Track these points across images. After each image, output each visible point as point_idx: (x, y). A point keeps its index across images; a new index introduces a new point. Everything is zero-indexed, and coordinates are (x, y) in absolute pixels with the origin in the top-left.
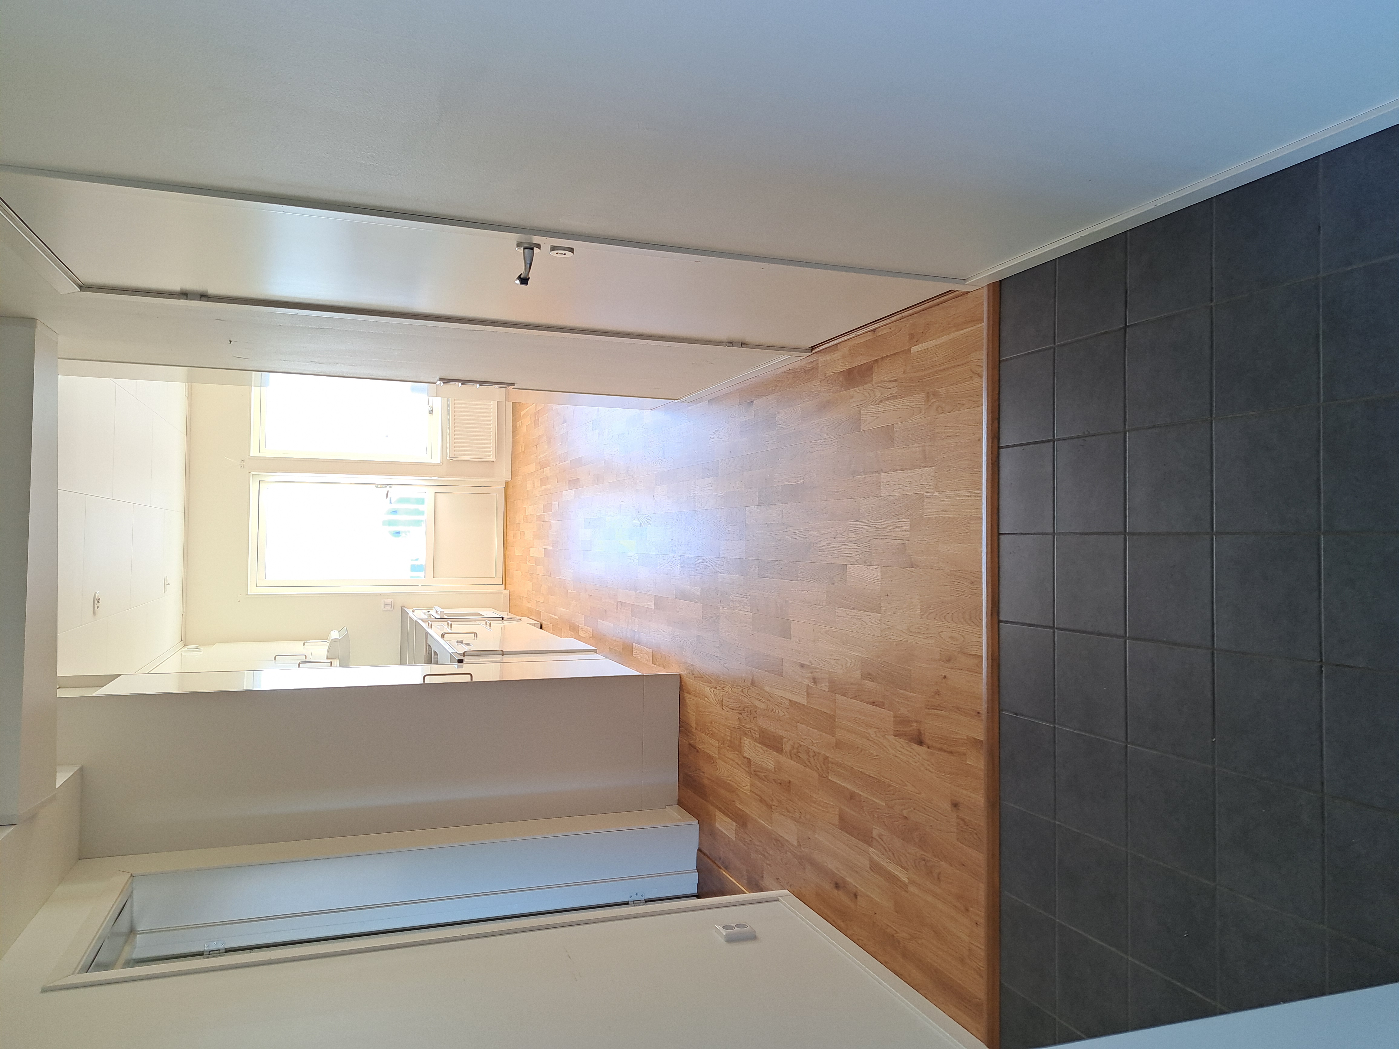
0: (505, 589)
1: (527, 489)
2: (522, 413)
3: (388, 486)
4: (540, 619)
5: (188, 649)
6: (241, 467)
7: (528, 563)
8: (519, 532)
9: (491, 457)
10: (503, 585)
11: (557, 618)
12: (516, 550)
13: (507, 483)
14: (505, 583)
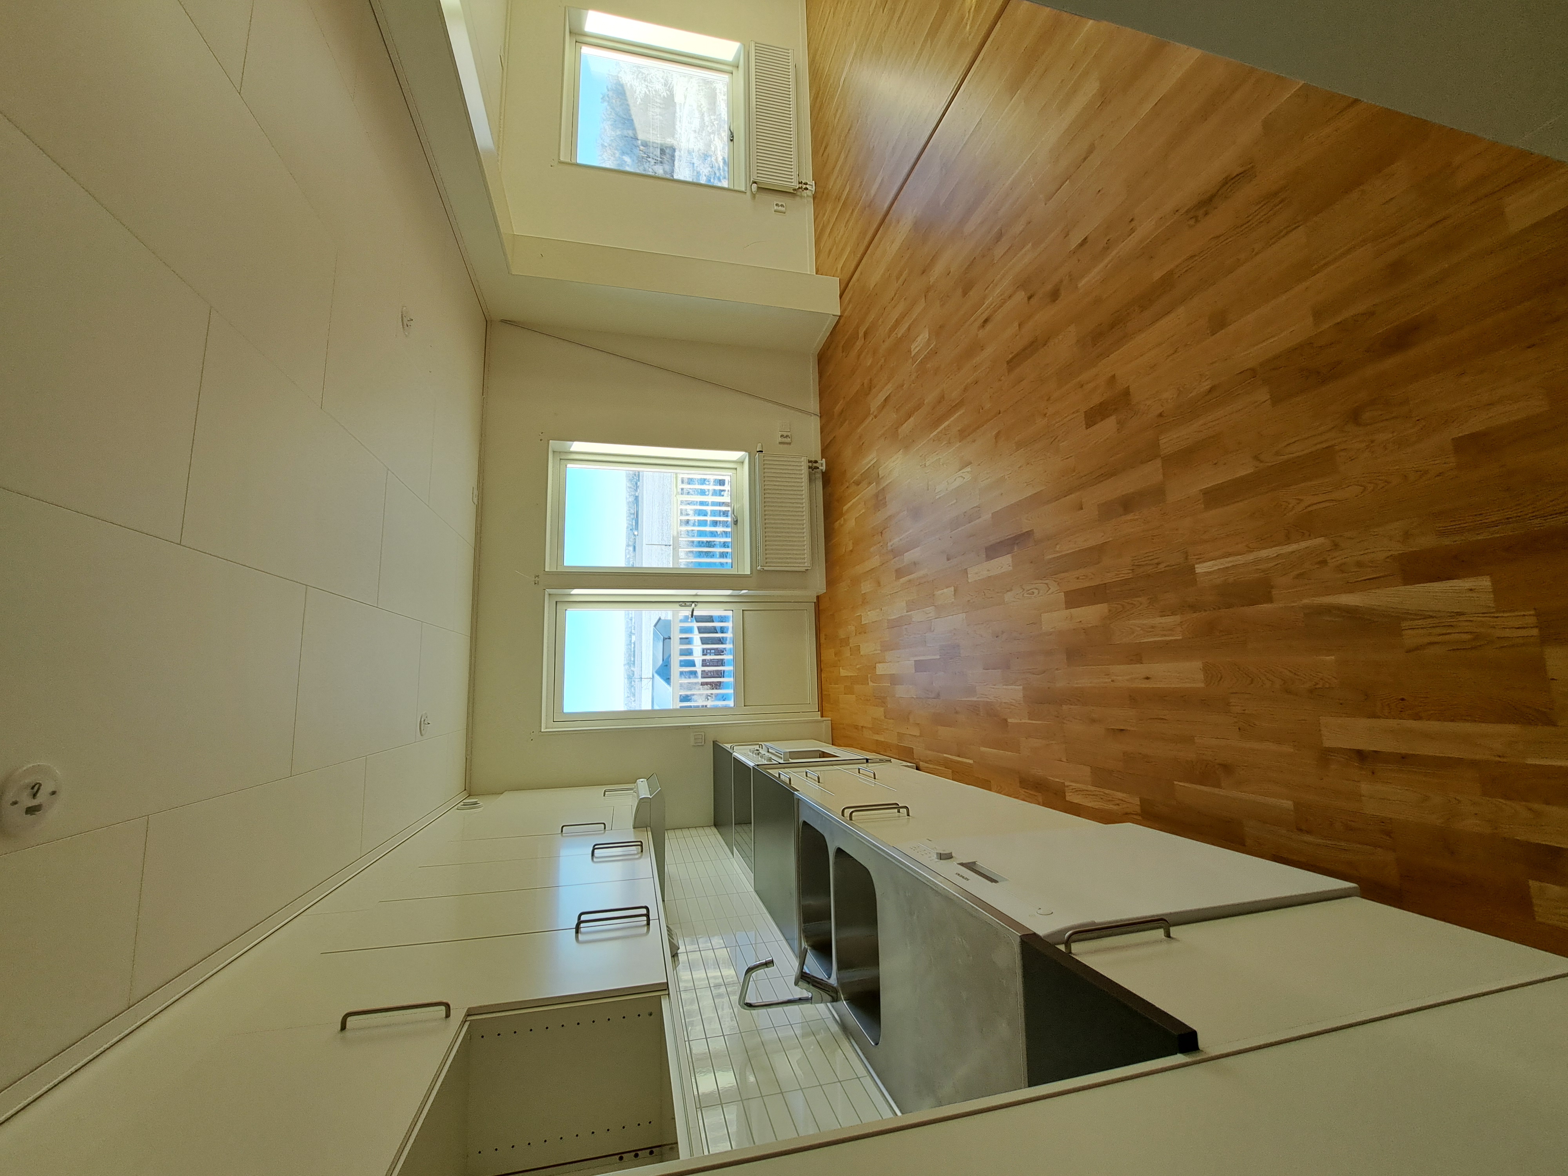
0: (822, 716)
1: (862, 592)
2: (845, 508)
3: (693, 605)
4: (914, 759)
5: (464, 805)
6: (535, 583)
7: (871, 684)
8: (849, 647)
9: (806, 565)
10: (820, 712)
11: (971, 762)
12: (841, 670)
13: (818, 597)
14: (821, 709)
